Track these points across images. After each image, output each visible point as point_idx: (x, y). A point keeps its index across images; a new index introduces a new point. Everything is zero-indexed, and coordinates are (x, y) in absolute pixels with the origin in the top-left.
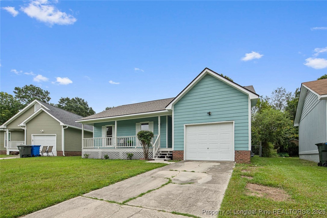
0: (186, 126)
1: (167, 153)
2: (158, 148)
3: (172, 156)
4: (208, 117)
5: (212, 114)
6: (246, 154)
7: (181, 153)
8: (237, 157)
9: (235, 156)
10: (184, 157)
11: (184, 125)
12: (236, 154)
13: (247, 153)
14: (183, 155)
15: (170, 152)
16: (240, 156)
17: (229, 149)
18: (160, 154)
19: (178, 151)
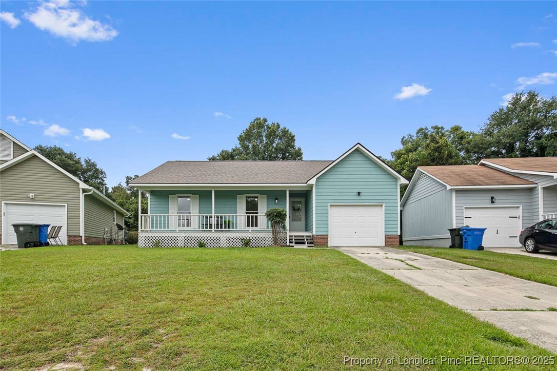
0: (330, 206)
3: (313, 242)
4: (357, 198)
5: (361, 194)
6: (395, 239)
7: (325, 237)
10: (329, 242)
11: (329, 204)
12: (386, 239)
13: (397, 237)
14: (327, 240)
15: (310, 236)
16: (389, 240)
17: (378, 233)
19: (321, 235)
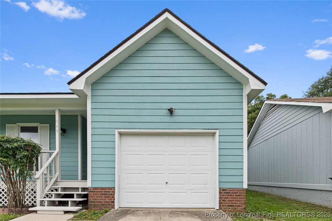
0: (121, 134)
1: (75, 193)
2: (53, 180)
3: (87, 201)
4: (168, 119)
5: (176, 112)
6: (239, 196)
7: (109, 193)
8: (223, 201)
9: (220, 198)
10: (116, 201)
11: (117, 131)
12: (220, 195)
13: (241, 193)
14: (114, 197)
15: (84, 189)
16: (227, 198)
17: (206, 184)
18: (59, 196)
19: (102, 188)
